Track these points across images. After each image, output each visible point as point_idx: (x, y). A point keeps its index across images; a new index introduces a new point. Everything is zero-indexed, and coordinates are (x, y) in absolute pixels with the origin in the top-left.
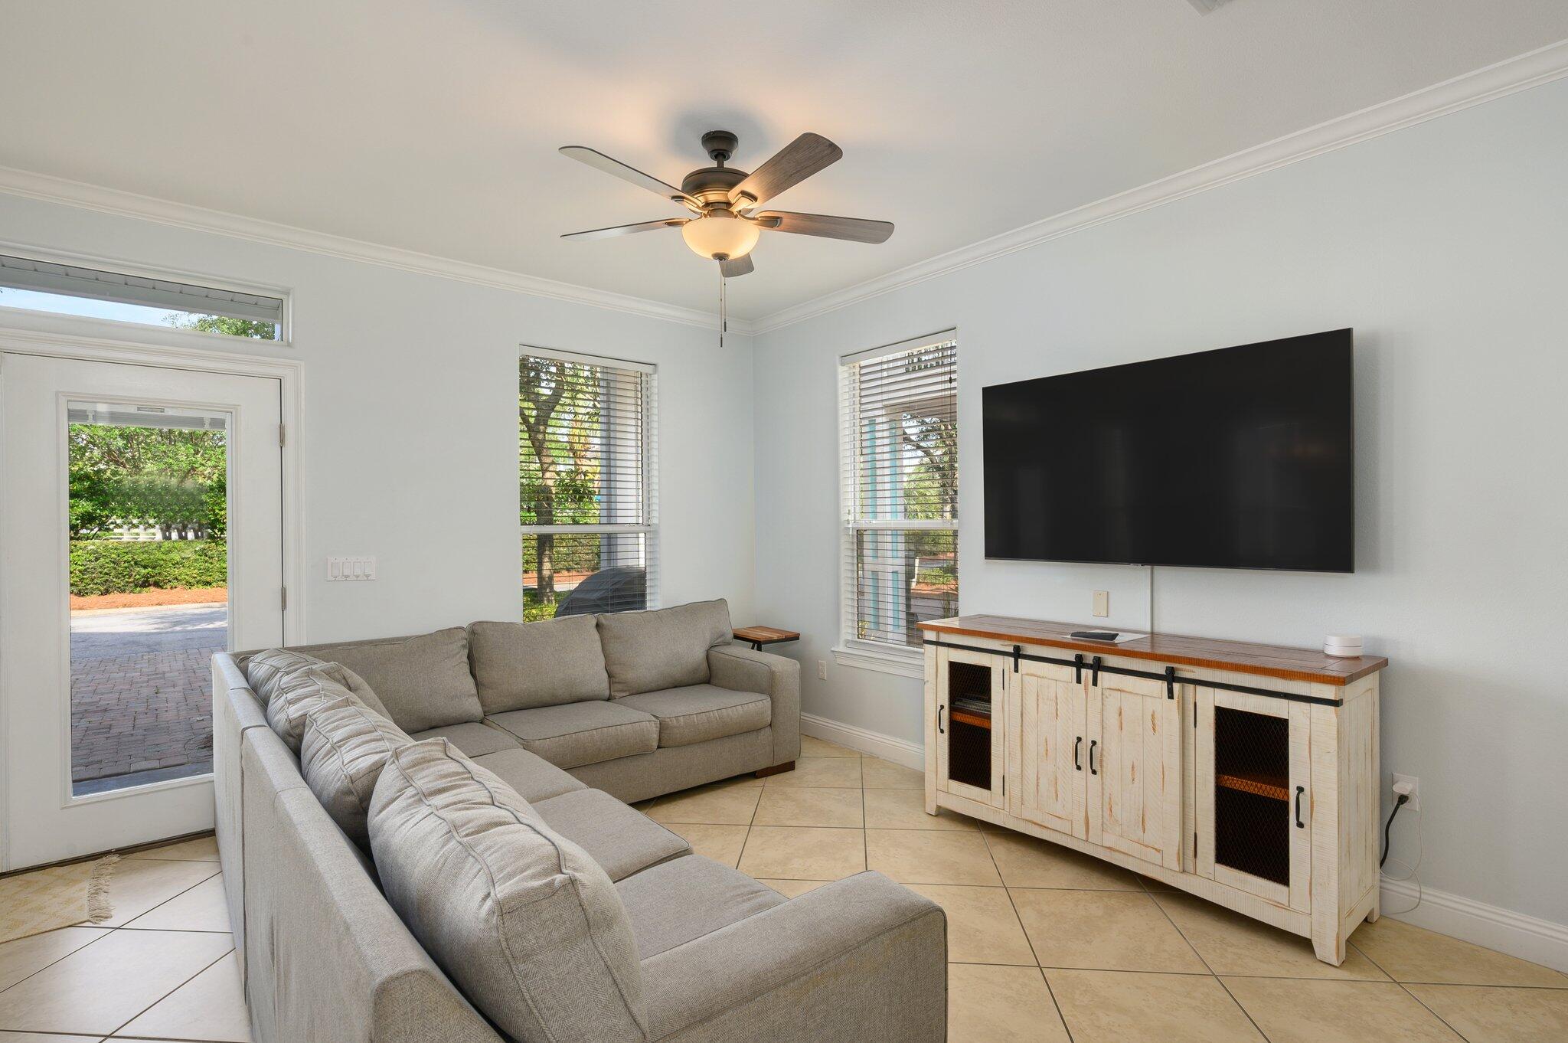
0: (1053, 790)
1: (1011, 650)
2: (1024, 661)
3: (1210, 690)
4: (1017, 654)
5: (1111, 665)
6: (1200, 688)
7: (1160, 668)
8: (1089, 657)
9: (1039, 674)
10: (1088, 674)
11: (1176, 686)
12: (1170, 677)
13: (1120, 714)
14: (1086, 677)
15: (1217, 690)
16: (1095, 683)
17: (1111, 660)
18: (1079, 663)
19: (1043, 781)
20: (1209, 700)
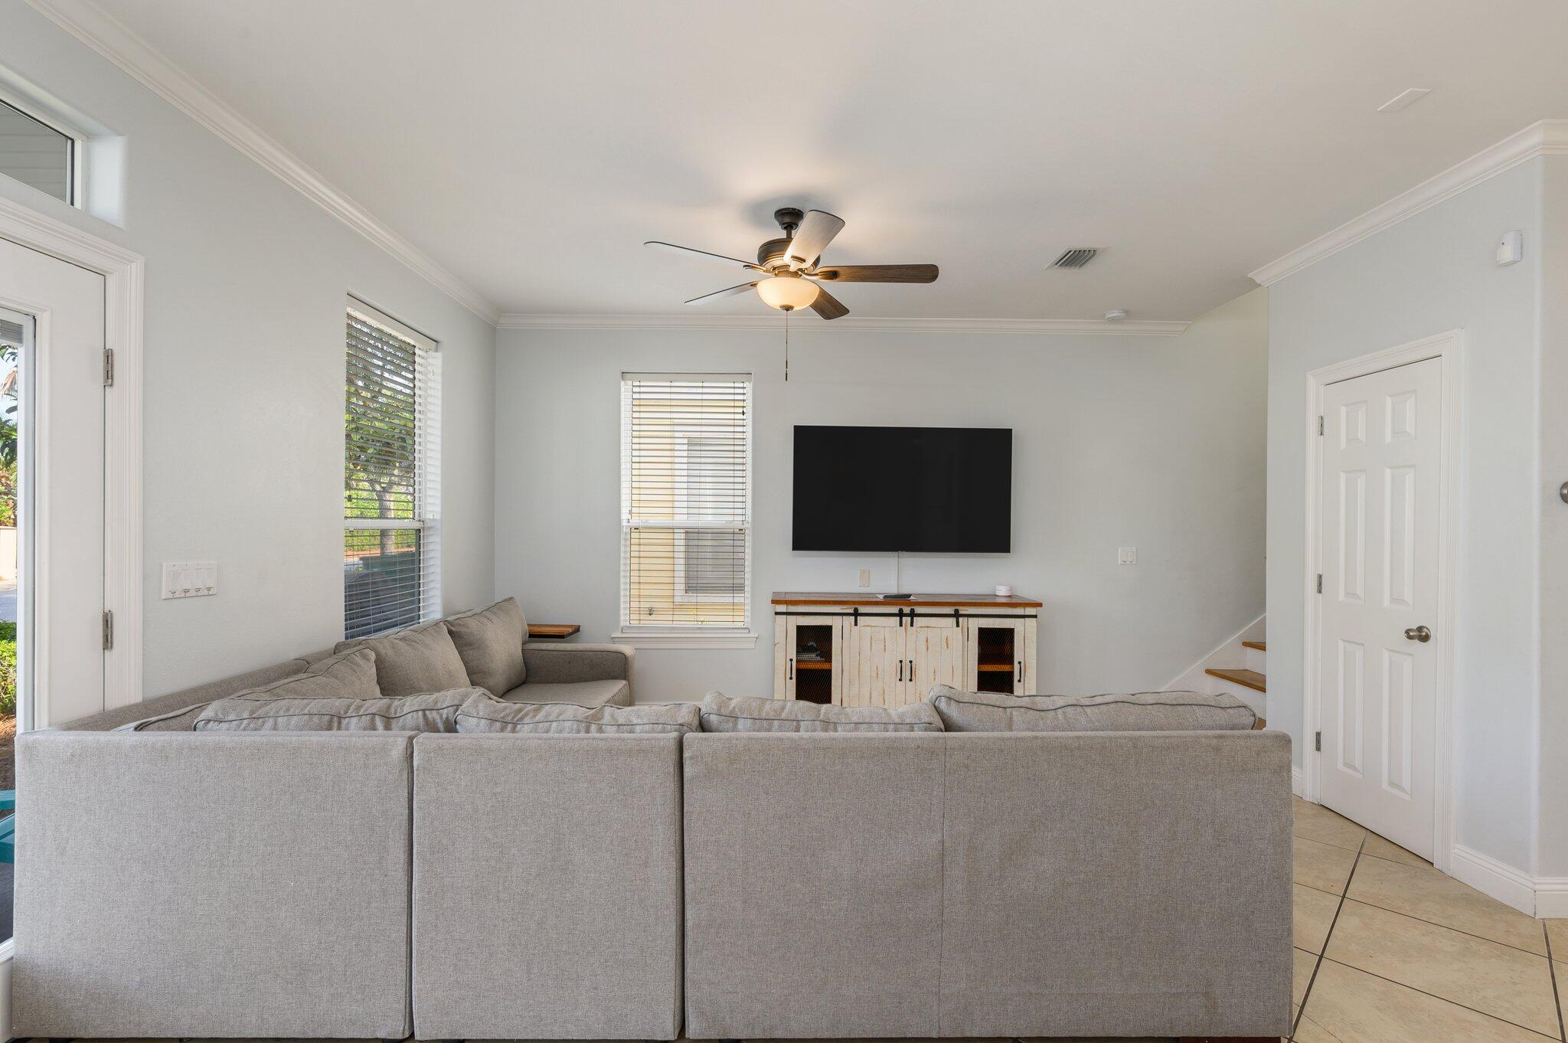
0: (881, 699)
1: (852, 611)
2: (862, 618)
3: (976, 619)
4: (856, 614)
5: (919, 612)
6: (970, 619)
7: (950, 610)
8: (907, 610)
9: (872, 625)
10: (907, 620)
11: (961, 619)
12: (957, 615)
13: (927, 641)
14: (906, 622)
15: (980, 619)
16: (912, 625)
17: (919, 610)
18: (901, 614)
19: (875, 694)
20: (975, 625)
